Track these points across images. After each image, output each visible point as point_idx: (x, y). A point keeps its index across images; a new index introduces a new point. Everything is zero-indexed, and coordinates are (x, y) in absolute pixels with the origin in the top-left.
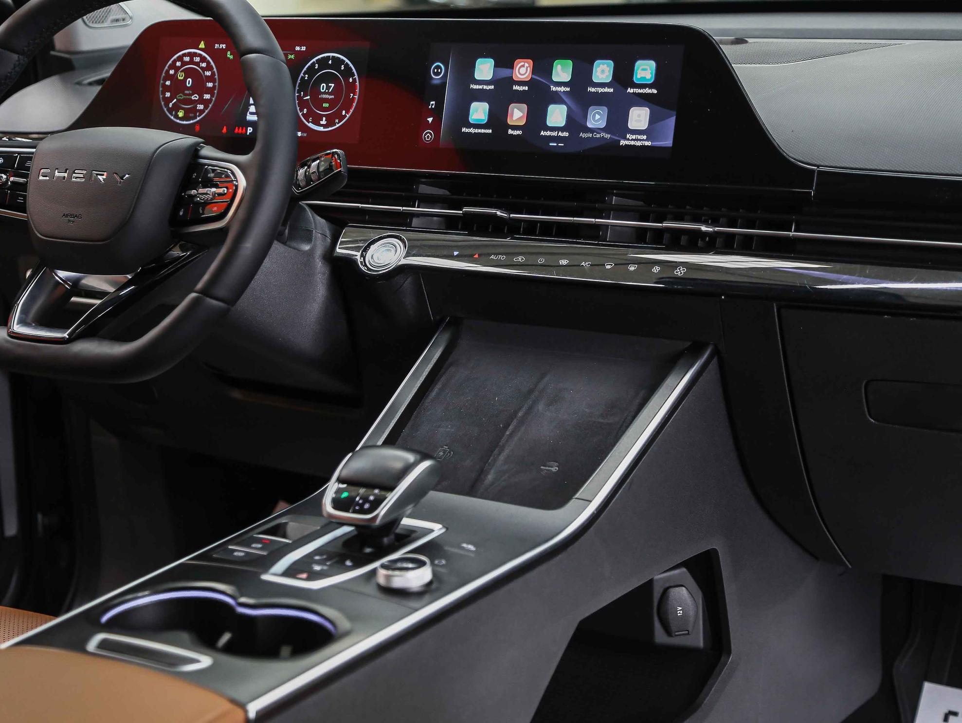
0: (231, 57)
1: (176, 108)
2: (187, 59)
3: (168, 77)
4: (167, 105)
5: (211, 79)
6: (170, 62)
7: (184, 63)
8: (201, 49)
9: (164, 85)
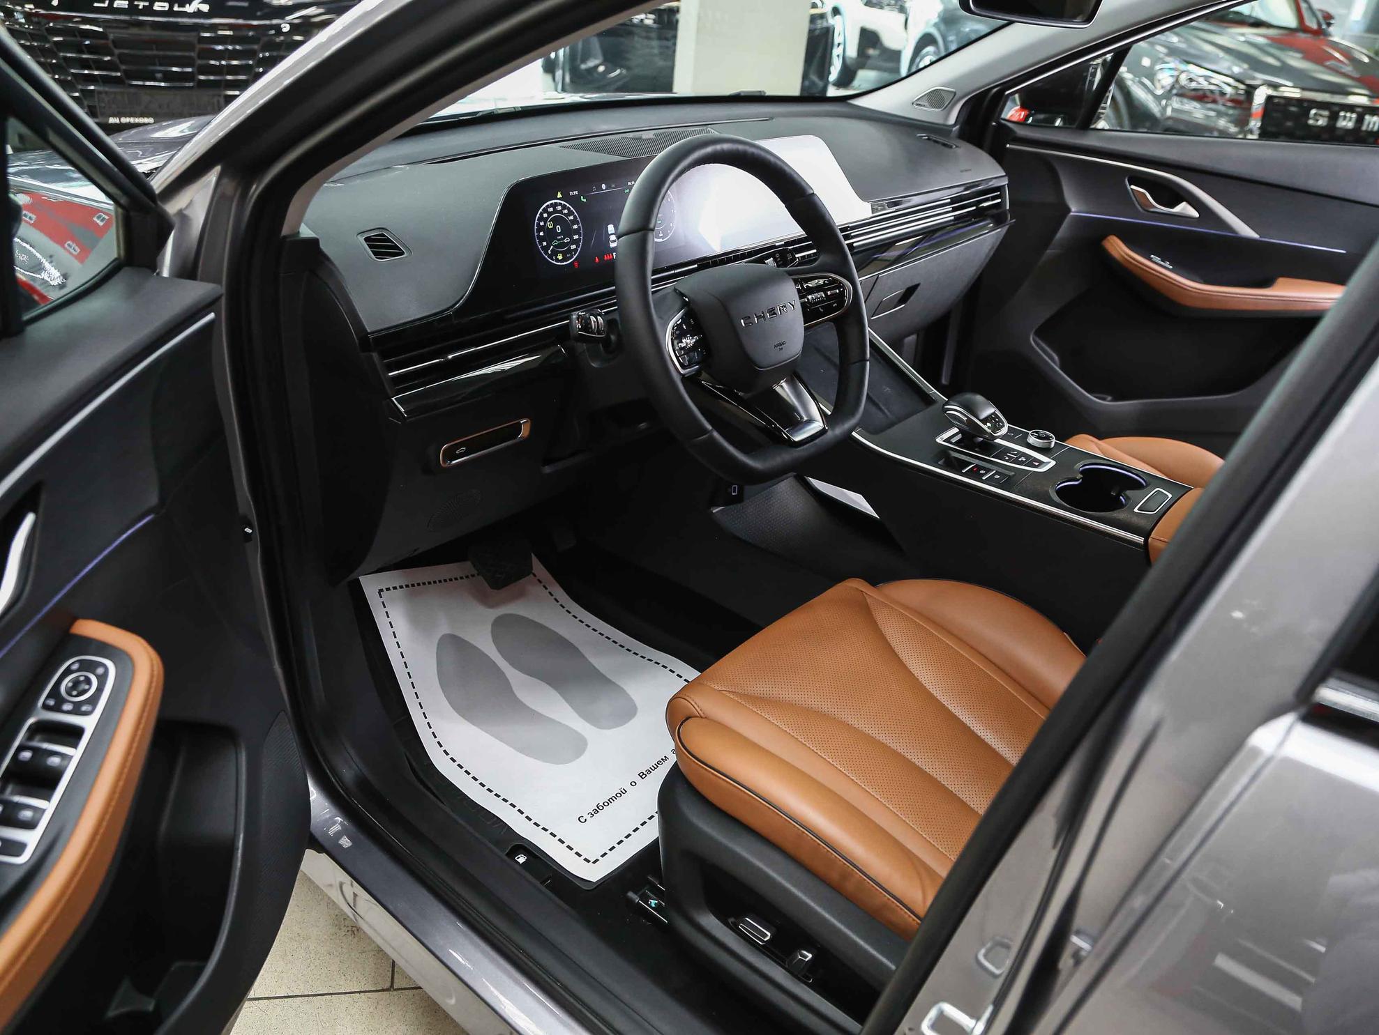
0: (585, 200)
1: (555, 253)
2: (551, 210)
3: (540, 229)
4: (546, 253)
5: (575, 222)
6: (538, 215)
7: (550, 214)
8: (559, 199)
9: (539, 236)
